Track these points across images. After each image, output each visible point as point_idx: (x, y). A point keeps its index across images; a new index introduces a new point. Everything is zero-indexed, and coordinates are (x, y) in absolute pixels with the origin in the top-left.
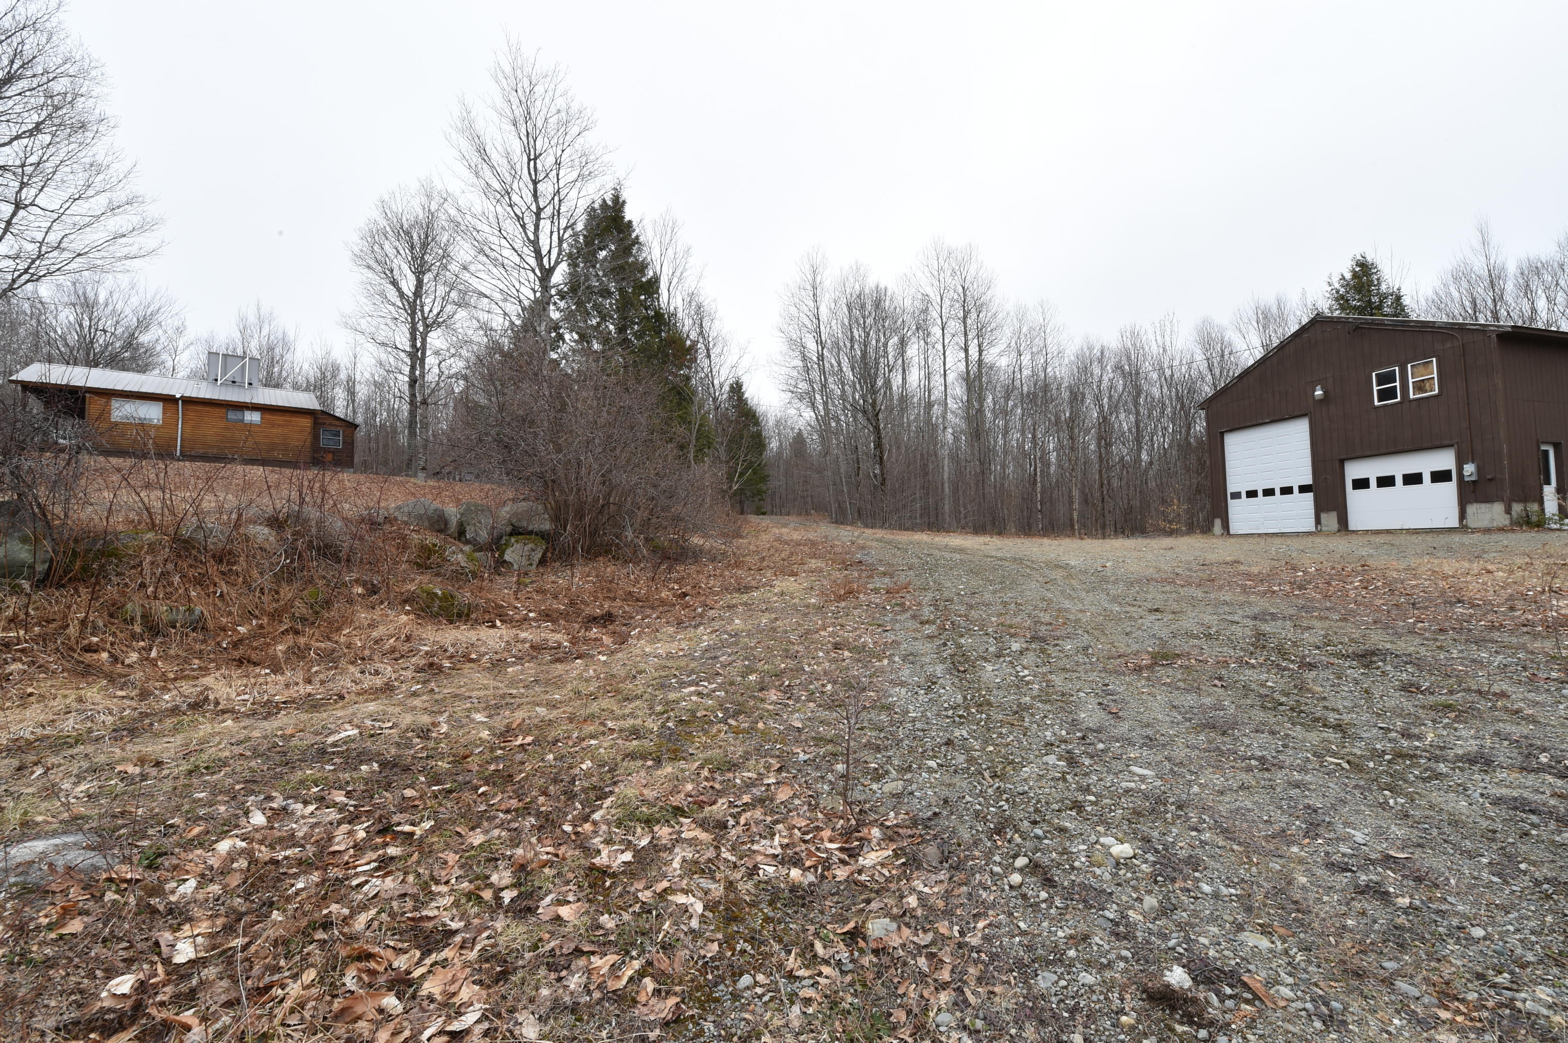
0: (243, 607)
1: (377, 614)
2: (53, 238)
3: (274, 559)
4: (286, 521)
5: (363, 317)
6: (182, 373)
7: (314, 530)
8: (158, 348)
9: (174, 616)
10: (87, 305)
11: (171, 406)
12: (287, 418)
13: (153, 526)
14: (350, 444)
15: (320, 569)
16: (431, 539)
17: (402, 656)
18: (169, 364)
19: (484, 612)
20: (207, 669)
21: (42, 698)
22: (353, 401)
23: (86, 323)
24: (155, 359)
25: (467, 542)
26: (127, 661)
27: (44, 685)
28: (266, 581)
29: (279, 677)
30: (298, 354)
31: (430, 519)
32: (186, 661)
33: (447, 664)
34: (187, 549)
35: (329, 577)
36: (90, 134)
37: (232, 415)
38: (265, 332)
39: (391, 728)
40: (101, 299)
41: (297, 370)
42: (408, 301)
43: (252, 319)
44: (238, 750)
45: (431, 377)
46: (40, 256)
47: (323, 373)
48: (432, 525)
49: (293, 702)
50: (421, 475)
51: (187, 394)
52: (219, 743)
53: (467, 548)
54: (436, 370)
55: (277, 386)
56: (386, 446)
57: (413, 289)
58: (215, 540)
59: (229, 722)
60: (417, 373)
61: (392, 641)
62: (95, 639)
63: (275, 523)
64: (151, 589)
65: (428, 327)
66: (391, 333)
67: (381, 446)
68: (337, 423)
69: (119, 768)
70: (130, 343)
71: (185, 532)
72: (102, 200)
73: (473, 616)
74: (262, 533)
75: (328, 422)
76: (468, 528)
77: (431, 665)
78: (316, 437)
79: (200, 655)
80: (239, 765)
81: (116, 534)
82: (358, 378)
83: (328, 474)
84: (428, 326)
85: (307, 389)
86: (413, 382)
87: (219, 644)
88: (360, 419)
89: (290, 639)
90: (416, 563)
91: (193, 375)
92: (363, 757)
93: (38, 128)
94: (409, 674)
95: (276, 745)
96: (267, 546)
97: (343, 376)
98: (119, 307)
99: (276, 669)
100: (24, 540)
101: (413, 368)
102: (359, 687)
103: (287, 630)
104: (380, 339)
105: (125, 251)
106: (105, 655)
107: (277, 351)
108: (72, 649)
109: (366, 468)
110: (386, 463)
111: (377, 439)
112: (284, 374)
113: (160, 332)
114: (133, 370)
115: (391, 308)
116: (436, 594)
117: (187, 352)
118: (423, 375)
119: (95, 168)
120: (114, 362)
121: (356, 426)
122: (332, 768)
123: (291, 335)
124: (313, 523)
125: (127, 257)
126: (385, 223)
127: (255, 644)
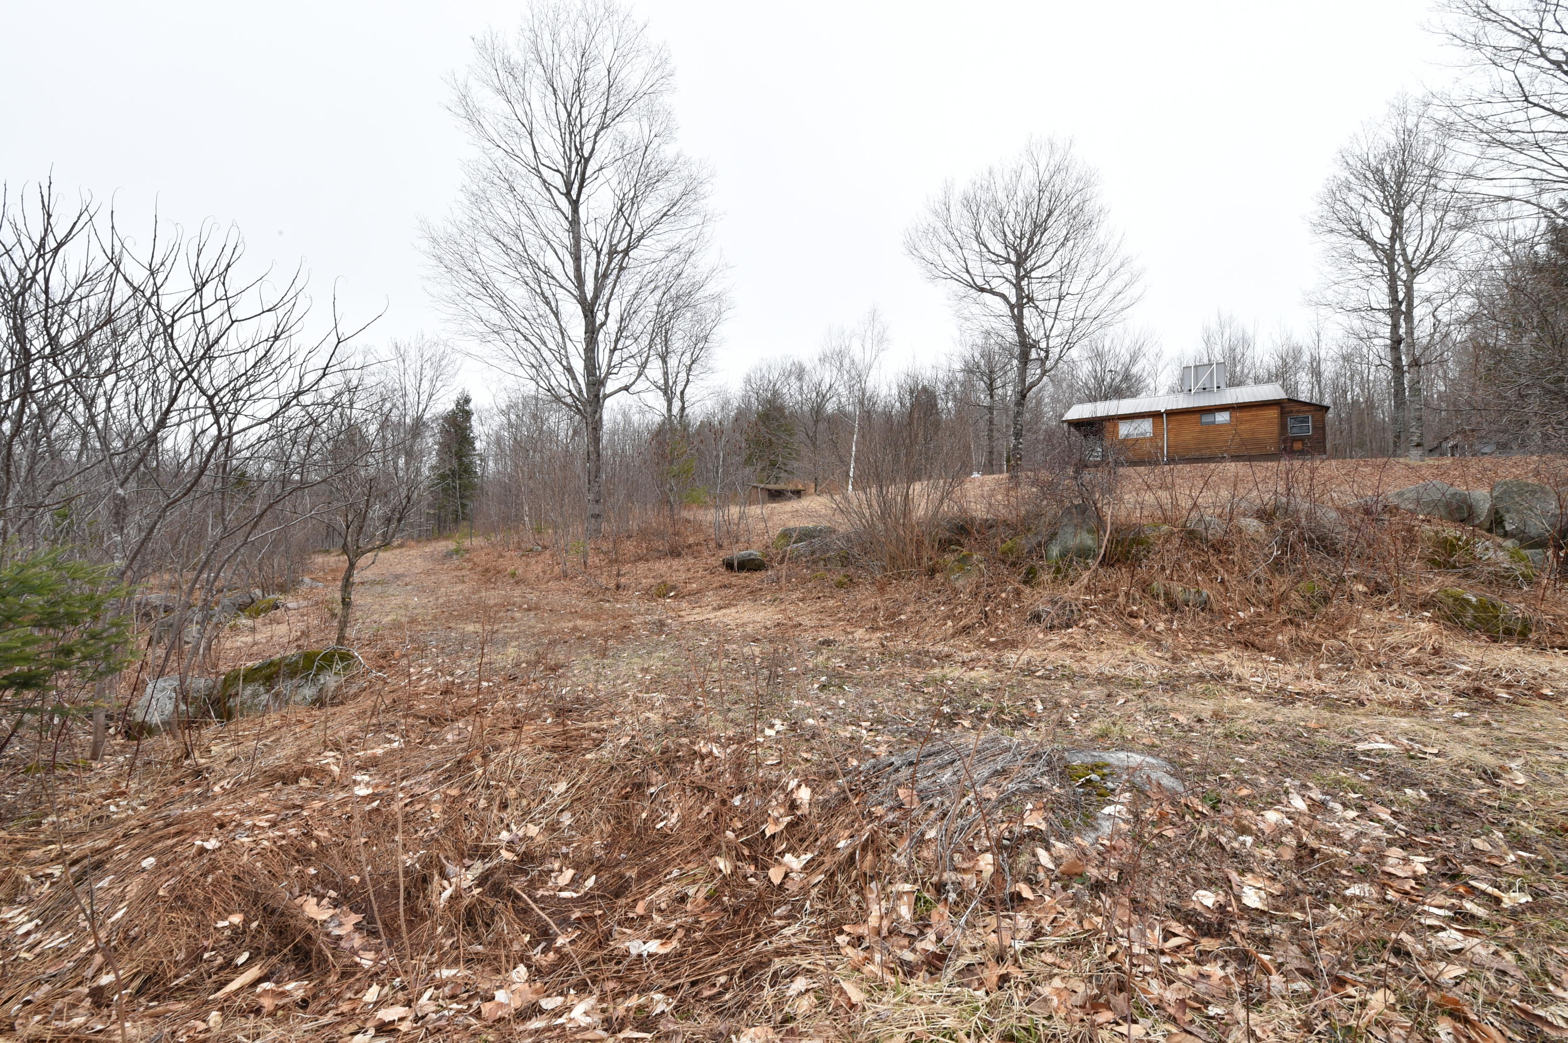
0: (1242, 594)
1: (1385, 616)
2: (1079, 313)
3: (1266, 550)
4: (1275, 513)
5: (1329, 287)
6: (1162, 391)
7: (1303, 521)
8: (1145, 375)
9: (1187, 596)
10: (1098, 355)
11: (1158, 420)
12: (1254, 412)
13: (1165, 520)
14: (1320, 428)
15: (1314, 561)
16: (1451, 531)
17: (1431, 672)
18: (1152, 386)
19: (1553, 632)
20: (1216, 646)
21: (1109, 647)
22: (1319, 382)
23: (1099, 369)
24: (1142, 385)
25: (1506, 535)
26: (1157, 629)
27: (1108, 638)
28: (1260, 570)
29: (1288, 667)
30: (1258, 348)
31: (1448, 505)
32: (1200, 636)
33: (1503, 694)
34: (1191, 539)
35: (1325, 571)
36: (1094, 227)
37: (1207, 419)
38: (1226, 336)
39: (1436, 755)
40: (1106, 349)
41: (1258, 364)
42: (1384, 251)
43: (1214, 326)
44: (1265, 729)
45: (1422, 331)
46: (1074, 329)
47: (1284, 360)
48: (1450, 513)
49: (1307, 695)
50: (1415, 453)
51: (1169, 408)
52: (1246, 717)
53: (1509, 543)
54: (1429, 322)
55: (1241, 384)
56: (1361, 425)
57: (1388, 233)
58: (1213, 532)
59: (1249, 700)
60: (1402, 331)
61: (1414, 650)
62: (1135, 608)
63: (1265, 515)
64: (1168, 572)
65: (1413, 272)
66: (1364, 294)
67: (1354, 426)
68: (1306, 408)
69: (1172, 715)
70: (1127, 377)
71: (1191, 525)
72: (1105, 272)
73: (1533, 636)
74: (1252, 525)
75: (1295, 409)
76: (1507, 517)
77: (1478, 690)
78: (1283, 427)
79: (1210, 632)
80: (1272, 745)
81: (1141, 526)
82: (1323, 354)
83: (1297, 464)
84: (1413, 270)
85: (1269, 380)
86: (1396, 342)
87: (1224, 625)
88: (1327, 401)
89: (1291, 631)
90: (1433, 561)
91: (1172, 391)
92: (1405, 780)
93: (1066, 239)
94: (1447, 696)
95: (1301, 735)
96: (1258, 538)
97: (1306, 358)
98: (1117, 350)
99: (1282, 658)
100: (1090, 531)
101: (1395, 327)
102: (1379, 696)
103: (1284, 622)
104: (1352, 304)
105: (1121, 304)
106: (1142, 621)
107: (1239, 351)
108: (1121, 613)
109: (1338, 453)
110: (1362, 445)
111: (1349, 419)
112: (1246, 371)
113: (1145, 361)
114: (1129, 397)
115: (1363, 266)
116: (1468, 602)
117: (1165, 373)
118: (1410, 331)
119: (1100, 250)
120: (1117, 393)
121: (1327, 408)
122: (1368, 778)
123: (1250, 332)
124: (1302, 515)
125: (1123, 309)
126: (1347, 174)
127: (1256, 630)
